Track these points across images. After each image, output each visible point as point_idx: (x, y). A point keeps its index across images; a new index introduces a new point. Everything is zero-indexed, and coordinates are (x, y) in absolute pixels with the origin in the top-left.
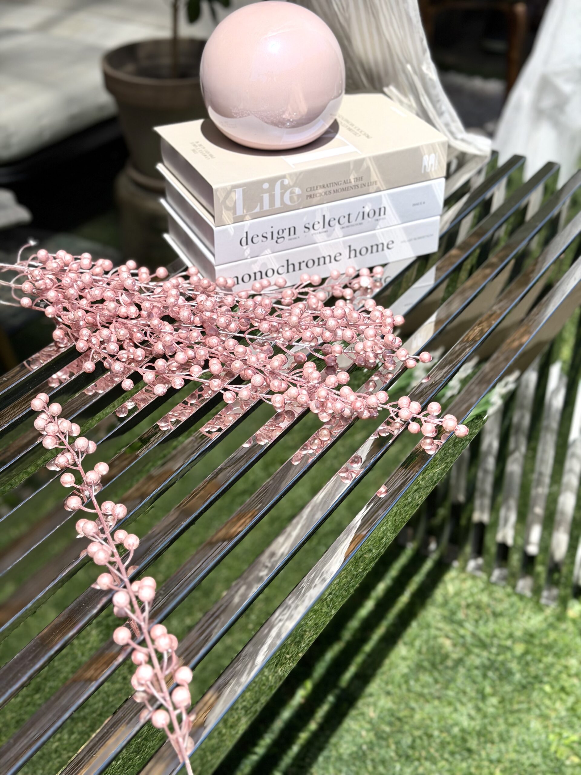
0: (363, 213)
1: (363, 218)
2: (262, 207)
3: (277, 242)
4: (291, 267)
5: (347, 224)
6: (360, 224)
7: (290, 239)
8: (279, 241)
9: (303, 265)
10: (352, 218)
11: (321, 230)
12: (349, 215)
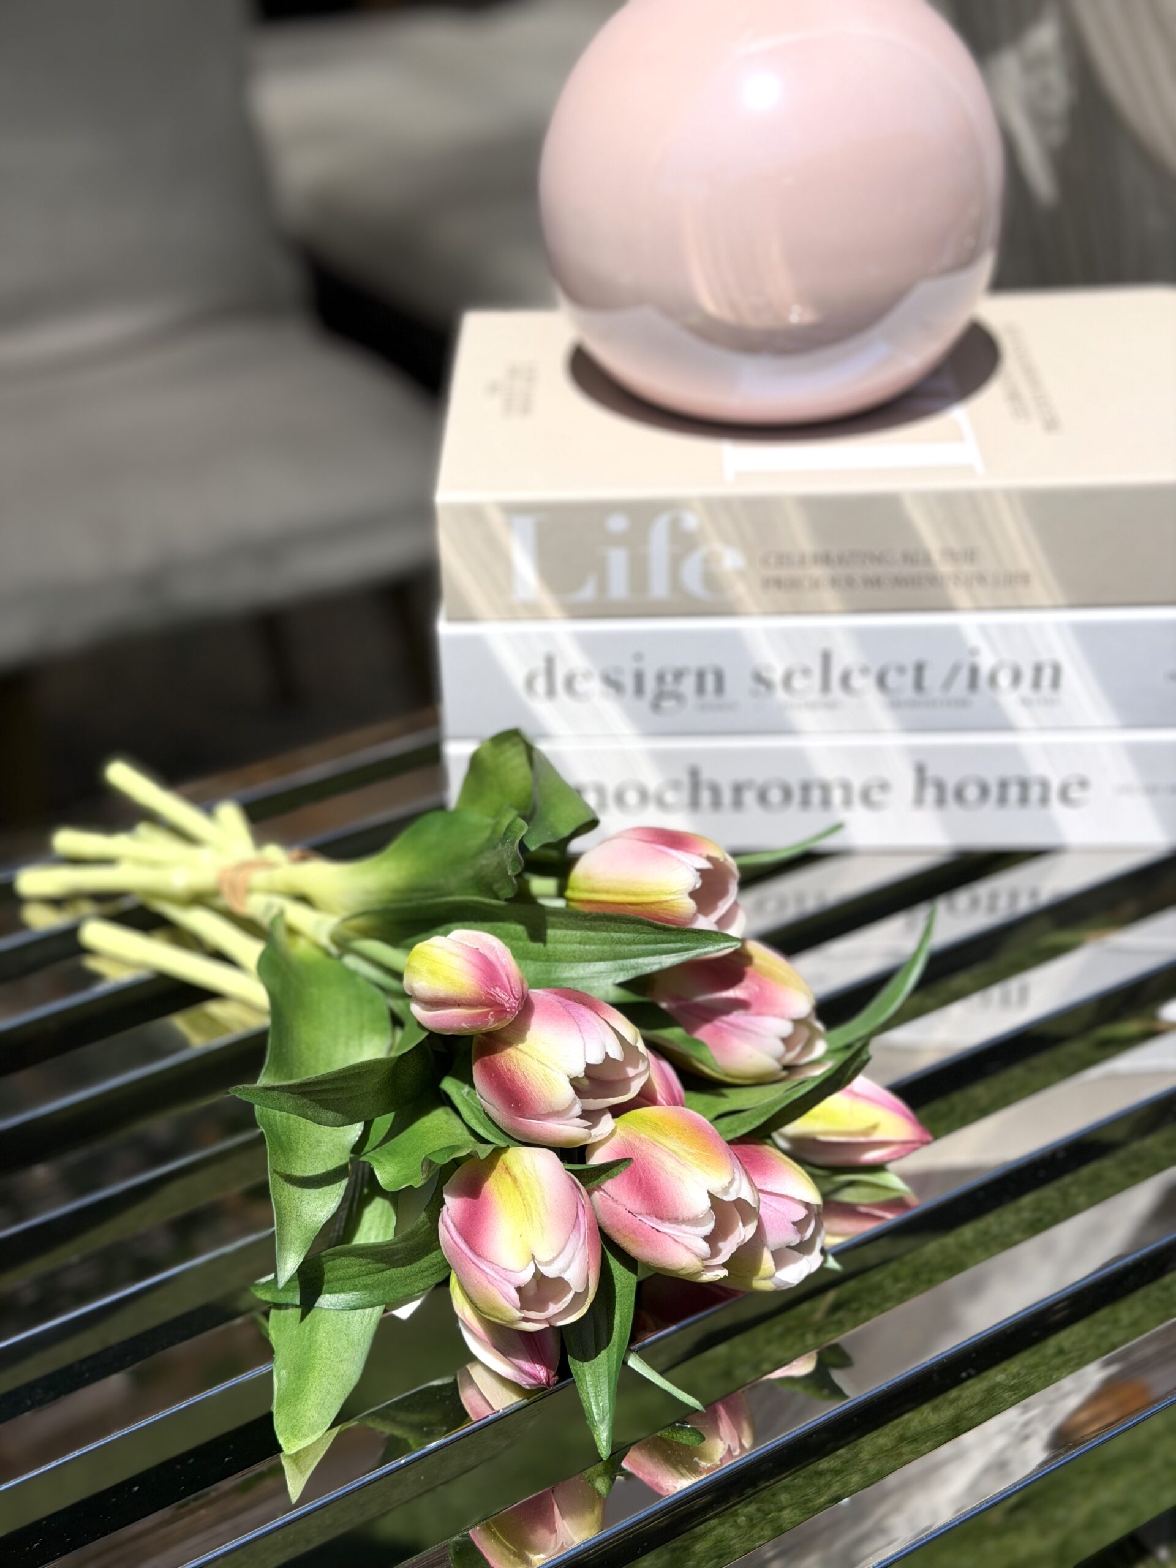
0: (974, 669)
1: (972, 687)
2: (603, 586)
3: (656, 705)
4: (706, 796)
7: (703, 706)
9: (750, 796)
10: (933, 679)
11: (815, 695)
12: (920, 669)
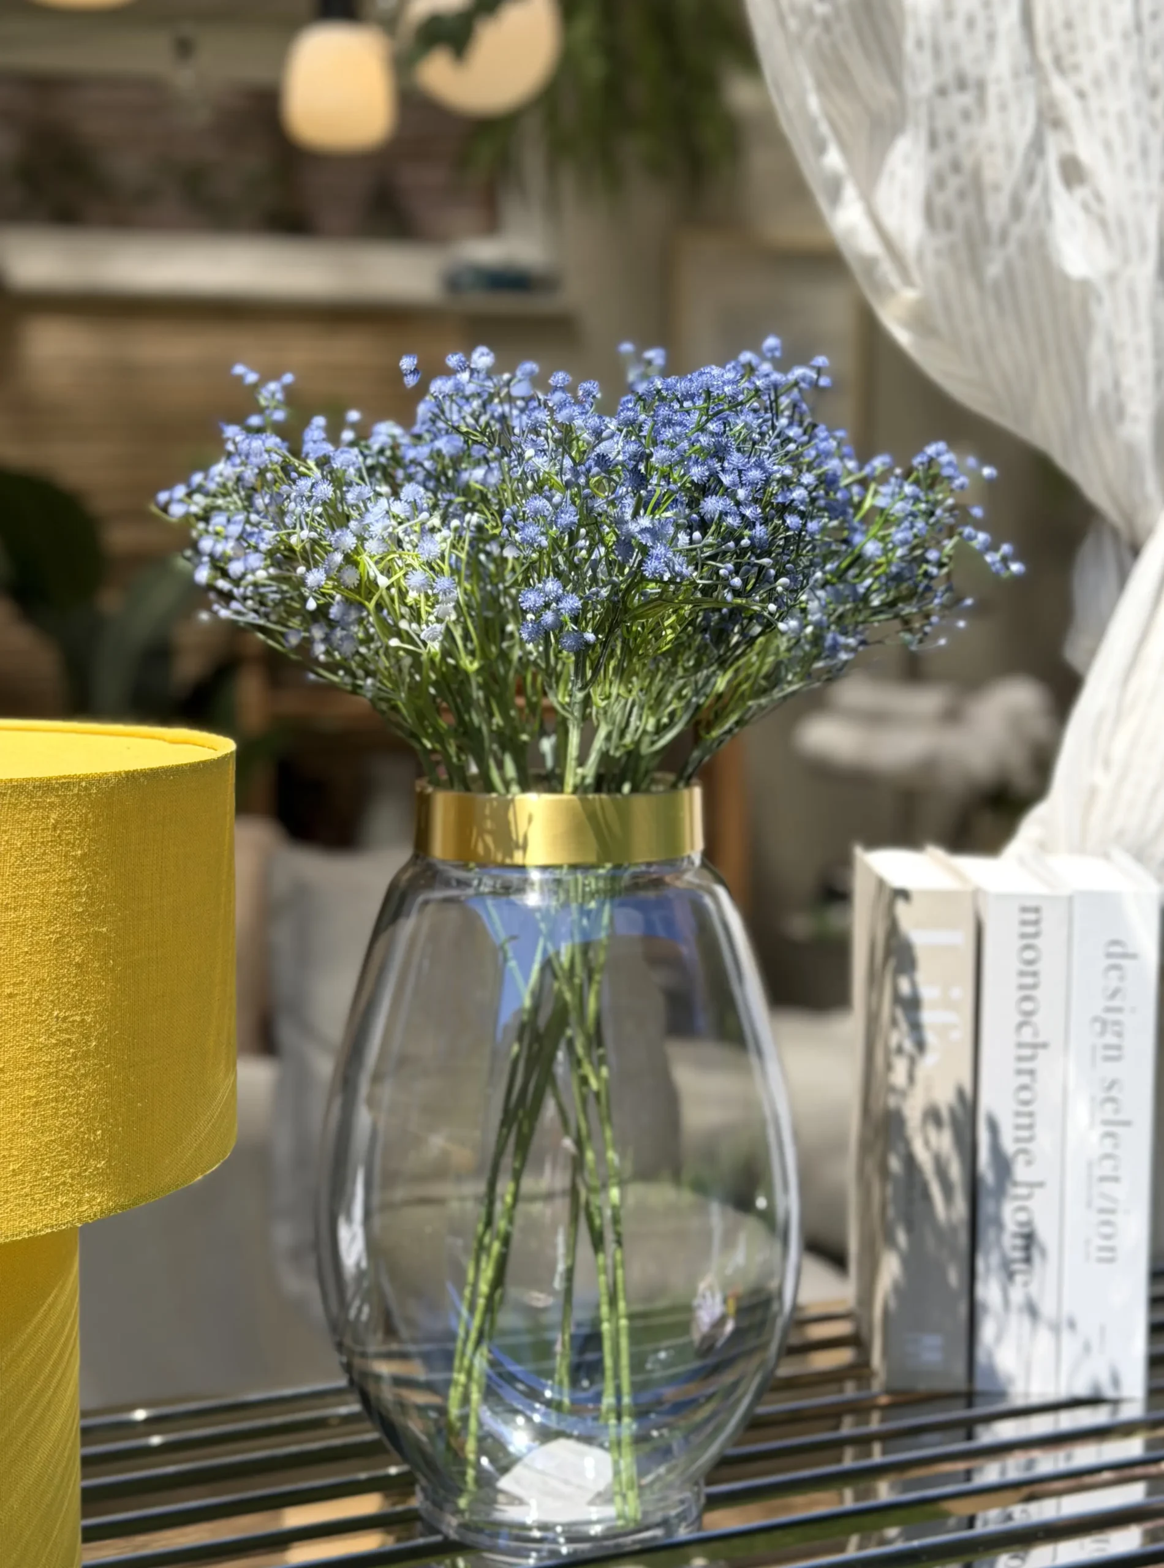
0: (1112, 1211)
1: (1102, 1211)
3: (1096, 1019)
4: (1027, 1052)
5: (1098, 1172)
6: (1089, 1204)
7: (1094, 1048)
8: (1098, 1026)
9: (1025, 1079)
10: (1107, 1187)
11: (1099, 1117)
12: (1116, 1179)
